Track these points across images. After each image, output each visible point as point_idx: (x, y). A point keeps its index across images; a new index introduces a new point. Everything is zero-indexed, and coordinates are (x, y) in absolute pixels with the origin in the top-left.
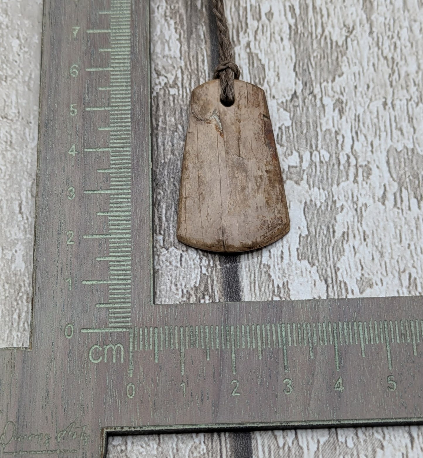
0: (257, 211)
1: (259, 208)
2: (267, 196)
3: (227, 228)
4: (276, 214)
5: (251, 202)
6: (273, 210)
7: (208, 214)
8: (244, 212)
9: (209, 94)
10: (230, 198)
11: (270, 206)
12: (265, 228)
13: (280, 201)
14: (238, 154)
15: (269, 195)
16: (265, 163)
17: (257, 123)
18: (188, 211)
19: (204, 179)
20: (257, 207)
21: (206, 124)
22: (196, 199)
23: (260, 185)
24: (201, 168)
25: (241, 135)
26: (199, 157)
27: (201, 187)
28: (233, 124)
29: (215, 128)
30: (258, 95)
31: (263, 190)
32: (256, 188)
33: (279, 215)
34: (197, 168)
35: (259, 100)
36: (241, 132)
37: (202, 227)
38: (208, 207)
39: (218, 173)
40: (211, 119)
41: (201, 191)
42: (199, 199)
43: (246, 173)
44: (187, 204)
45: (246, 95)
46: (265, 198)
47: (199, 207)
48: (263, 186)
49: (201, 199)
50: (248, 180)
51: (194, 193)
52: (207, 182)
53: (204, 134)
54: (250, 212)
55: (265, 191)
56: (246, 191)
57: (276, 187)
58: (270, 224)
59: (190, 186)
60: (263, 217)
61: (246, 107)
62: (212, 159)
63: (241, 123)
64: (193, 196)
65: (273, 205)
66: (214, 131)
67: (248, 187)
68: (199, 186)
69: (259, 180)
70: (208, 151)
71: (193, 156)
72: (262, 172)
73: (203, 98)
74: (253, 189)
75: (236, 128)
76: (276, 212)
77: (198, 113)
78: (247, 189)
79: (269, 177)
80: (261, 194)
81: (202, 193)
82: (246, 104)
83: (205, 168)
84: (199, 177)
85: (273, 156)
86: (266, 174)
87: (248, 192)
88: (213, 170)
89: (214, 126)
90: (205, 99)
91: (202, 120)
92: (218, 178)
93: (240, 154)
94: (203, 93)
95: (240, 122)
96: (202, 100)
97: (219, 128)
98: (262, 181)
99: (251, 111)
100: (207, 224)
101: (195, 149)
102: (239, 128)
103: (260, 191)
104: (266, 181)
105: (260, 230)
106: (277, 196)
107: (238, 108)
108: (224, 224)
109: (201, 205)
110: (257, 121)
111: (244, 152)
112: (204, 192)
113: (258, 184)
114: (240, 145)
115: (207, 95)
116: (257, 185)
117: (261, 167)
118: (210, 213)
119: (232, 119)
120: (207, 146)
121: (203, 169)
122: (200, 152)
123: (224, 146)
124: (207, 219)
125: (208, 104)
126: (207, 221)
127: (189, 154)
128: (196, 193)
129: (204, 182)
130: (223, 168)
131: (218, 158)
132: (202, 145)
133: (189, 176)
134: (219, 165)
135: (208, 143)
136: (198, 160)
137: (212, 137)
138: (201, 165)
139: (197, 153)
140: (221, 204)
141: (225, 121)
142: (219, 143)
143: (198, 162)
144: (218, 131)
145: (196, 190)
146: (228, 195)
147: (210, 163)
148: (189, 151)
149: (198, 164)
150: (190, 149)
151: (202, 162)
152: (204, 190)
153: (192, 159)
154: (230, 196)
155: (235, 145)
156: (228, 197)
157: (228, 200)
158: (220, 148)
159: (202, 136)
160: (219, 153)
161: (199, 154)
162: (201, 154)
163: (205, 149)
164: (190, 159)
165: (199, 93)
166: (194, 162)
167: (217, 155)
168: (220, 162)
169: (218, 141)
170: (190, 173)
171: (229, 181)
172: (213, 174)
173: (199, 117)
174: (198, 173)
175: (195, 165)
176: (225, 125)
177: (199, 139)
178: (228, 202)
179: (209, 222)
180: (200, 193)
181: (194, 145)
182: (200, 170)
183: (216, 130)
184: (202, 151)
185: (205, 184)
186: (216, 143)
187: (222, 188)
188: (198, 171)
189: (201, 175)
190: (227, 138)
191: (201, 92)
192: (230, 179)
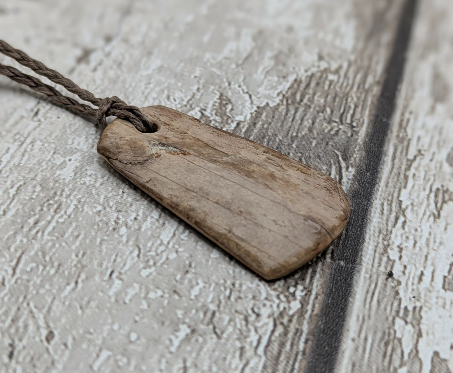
3: (311, 214)
7: (274, 221)
8: (301, 192)
10: (274, 191)
14: (225, 155)
18: (249, 239)
19: (224, 200)
21: (157, 159)
22: (244, 222)
24: (207, 194)
25: (203, 140)
26: (191, 188)
27: (232, 208)
28: (183, 139)
29: (170, 155)
34: (203, 199)
36: (200, 139)
37: (286, 237)
38: (265, 215)
39: (230, 183)
40: (155, 152)
41: (237, 210)
42: (246, 219)
43: (255, 163)
44: (240, 235)
47: (257, 225)
49: (248, 217)
50: (264, 167)
51: (233, 219)
52: (231, 199)
53: (166, 168)
62: (207, 178)
63: (189, 133)
64: (236, 222)
66: (174, 157)
67: (273, 172)
68: (229, 209)
70: (193, 176)
71: (183, 194)
73: (122, 142)
75: (190, 139)
81: (241, 212)
82: (169, 118)
83: (212, 191)
84: (217, 203)
87: (279, 175)
88: (222, 185)
89: (167, 155)
91: (147, 160)
92: (238, 187)
95: (187, 133)
96: (123, 145)
97: (176, 152)
99: (181, 121)
100: (287, 229)
101: (175, 187)
102: (194, 138)
107: (168, 125)
108: (303, 213)
109: (256, 221)
111: (227, 151)
112: (242, 209)
115: (121, 137)
118: (274, 218)
119: (176, 135)
120: (185, 174)
121: (210, 193)
122: (185, 184)
123: (202, 160)
124: (281, 226)
125: (135, 143)
126: (283, 228)
127: (175, 196)
128: (235, 217)
129: (228, 202)
130: (230, 175)
131: (212, 173)
132: (178, 178)
133: (206, 211)
134: (222, 177)
135: (182, 172)
136: (194, 192)
137: (178, 164)
138: (203, 193)
139: (184, 188)
140: (274, 202)
141: (172, 141)
142: (194, 162)
143: (196, 193)
144: (178, 154)
145: (231, 215)
146: (268, 190)
147: (211, 183)
148: (171, 195)
149: (199, 195)
150: (170, 193)
151: (201, 189)
152: (239, 207)
153: (186, 196)
154: (271, 189)
155: (211, 151)
156: (271, 191)
157: (275, 194)
158: (202, 164)
159: (166, 172)
160: (206, 168)
161: (187, 187)
162: (189, 184)
163: (186, 178)
164: (183, 199)
165: (110, 143)
166: (192, 197)
167: (207, 171)
168: (218, 173)
169: (191, 161)
170: (203, 209)
171: (251, 180)
172: (227, 188)
173: (141, 160)
174: (210, 200)
175: (197, 199)
176: (178, 144)
177: (168, 177)
178: (277, 195)
179: (285, 226)
180: (239, 213)
181: (170, 187)
182: (209, 197)
183: (175, 155)
184: (186, 182)
185: (232, 202)
186: (191, 164)
187: (254, 190)
188: (208, 199)
189: (217, 199)
190: (195, 152)
191: (112, 140)
192: (249, 177)
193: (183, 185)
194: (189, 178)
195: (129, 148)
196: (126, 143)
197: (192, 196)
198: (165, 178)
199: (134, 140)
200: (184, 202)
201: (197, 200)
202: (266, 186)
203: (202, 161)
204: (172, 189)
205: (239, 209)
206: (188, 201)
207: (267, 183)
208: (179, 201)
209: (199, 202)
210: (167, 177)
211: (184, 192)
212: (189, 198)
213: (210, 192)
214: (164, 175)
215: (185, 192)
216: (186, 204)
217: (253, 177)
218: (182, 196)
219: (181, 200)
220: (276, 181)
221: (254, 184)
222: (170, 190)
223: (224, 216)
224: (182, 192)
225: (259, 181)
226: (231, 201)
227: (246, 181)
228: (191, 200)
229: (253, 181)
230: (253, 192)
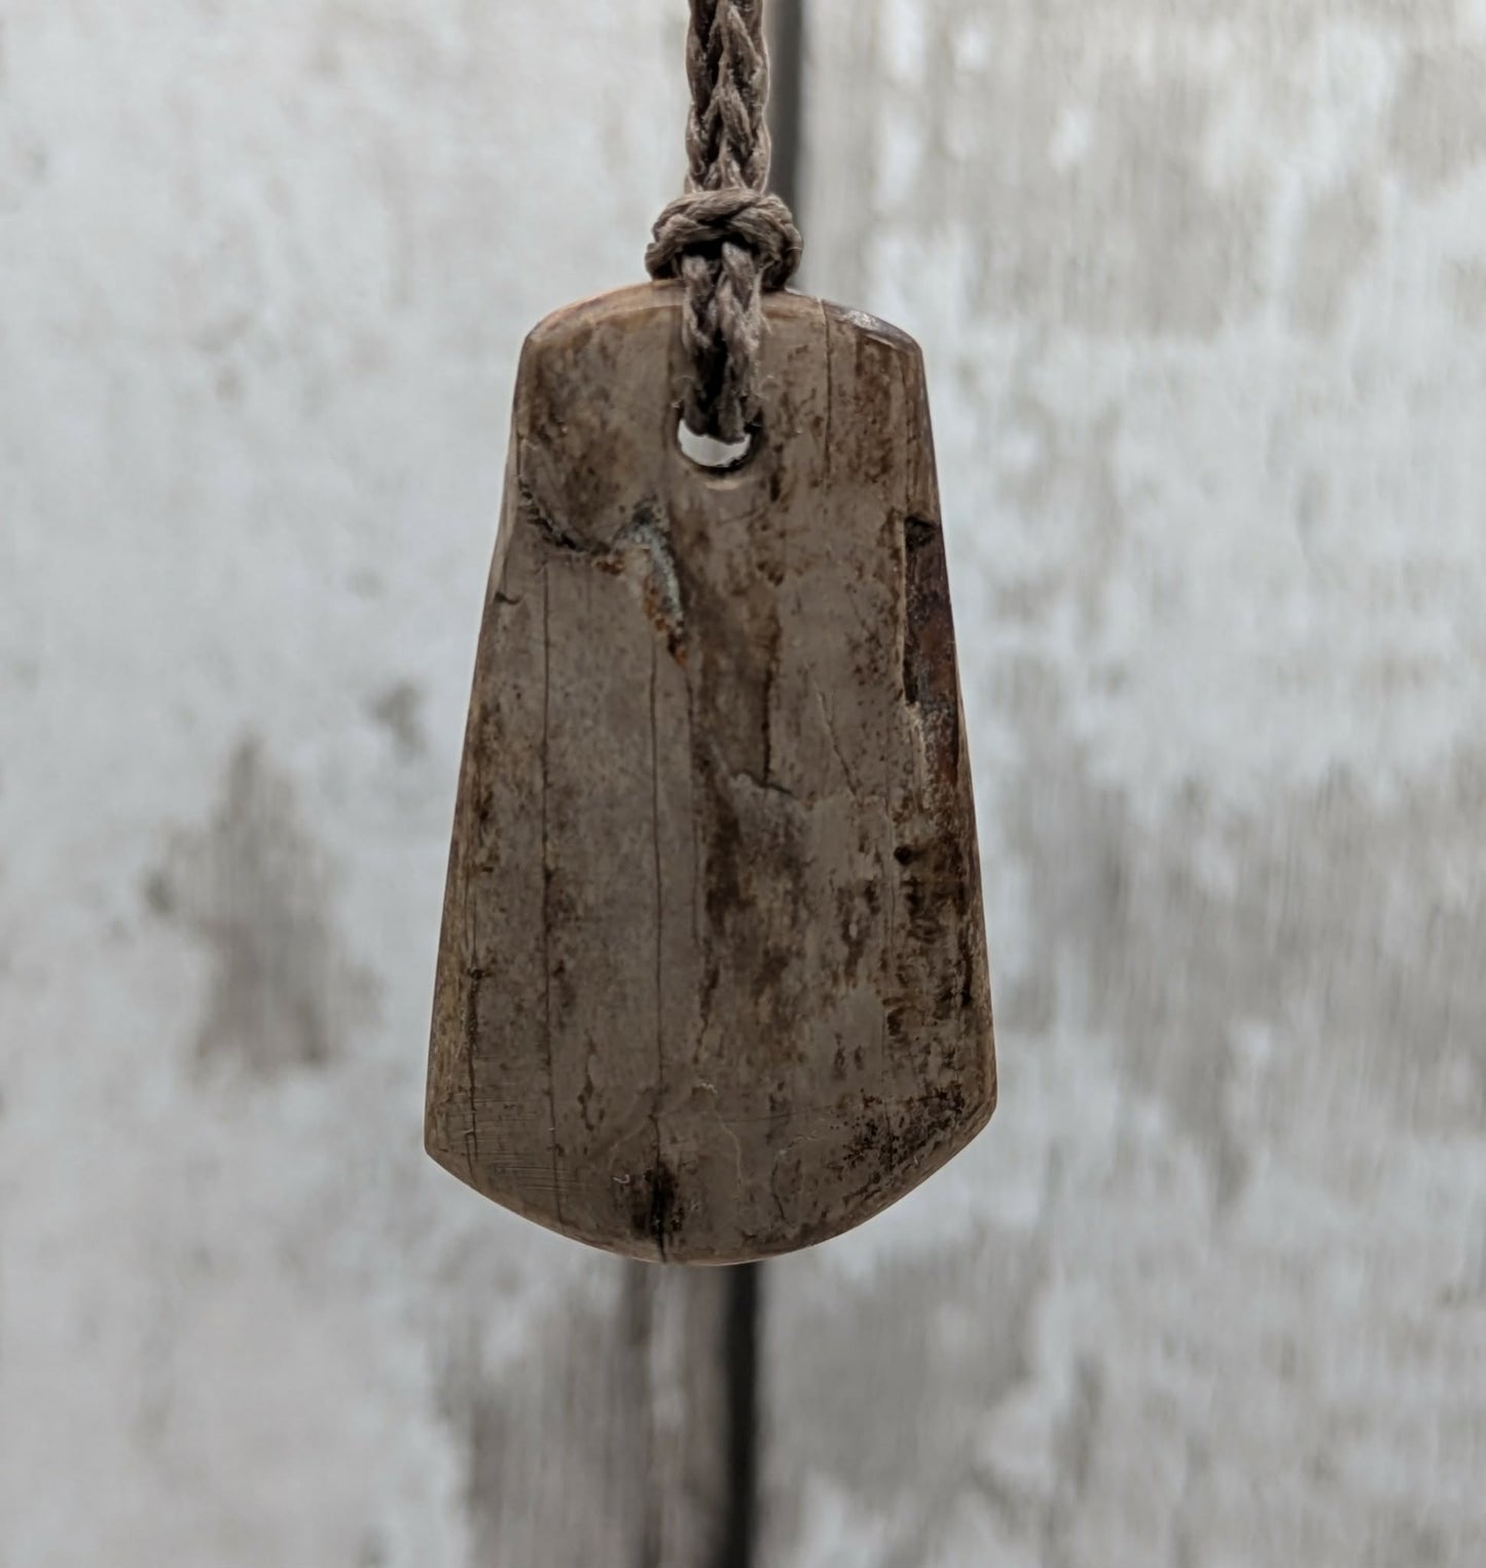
0: (839, 1074)
1: (850, 1061)
2: (895, 990)
3: (684, 1178)
4: (932, 1074)
5: (814, 1038)
6: (919, 1060)
7: (589, 1088)
8: (772, 1088)
9: (615, 392)
10: (704, 1017)
11: (905, 1041)
12: (872, 1155)
13: (959, 999)
14: (760, 771)
15: (903, 982)
16: (897, 804)
17: (869, 577)
18: (484, 1045)
19: (571, 890)
20: (839, 1055)
21: (597, 573)
22: (530, 996)
23: (865, 933)
24: (561, 826)
25: (782, 655)
26: (552, 757)
27: (558, 933)
28: (739, 592)
29: (640, 603)
30: (887, 394)
31: (876, 963)
32: (843, 951)
33: (944, 1081)
34: (538, 823)
35: (890, 428)
36: (784, 640)
37: (559, 1149)
38: (592, 1047)
39: (648, 866)
40: (622, 544)
41: (558, 953)
42: (544, 997)
43: (797, 878)
44: (480, 1011)
45: (820, 404)
46: (886, 1002)
47: (545, 1042)
48: (877, 943)
49: (554, 1000)
50: (803, 914)
51: (521, 958)
52: (587, 908)
53: (581, 626)
54: (803, 1083)
55: (884, 966)
56: (789, 981)
57: (941, 930)
58: (898, 1132)
59: (498, 915)
60: (867, 1102)
61: (815, 484)
62: (624, 782)
63: (785, 586)
64: (514, 973)
65: (923, 1033)
66: (639, 623)
67: (800, 954)
68: (549, 928)
69: (860, 905)
70: (603, 731)
71: (518, 745)
72: (878, 858)
73: (586, 414)
74: (824, 962)
75: (754, 615)
76: (935, 1061)
77: (553, 499)
78: (794, 962)
79: (913, 883)
80: (862, 983)
81: (561, 969)
82: (819, 462)
83: (583, 830)
84: (548, 876)
85: (941, 758)
86: (895, 870)
87: (800, 978)
88: (625, 847)
89: (636, 590)
90: (595, 421)
91: (571, 545)
92: (649, 899)
93: (767, 770)
94: (586, 379)
95: (779, 580)
96: (579, 425)
97: (666, 609)
98: (875, 911)
99: (840, 509)
100: (583, 1137)
101: (532, 703)
102: (773, 618)
103: (861, 969)
104: (897, 910)
105: (847, 1173)
106: (944, 979)
107: (775, 493)
108: (671, 1154)
109: (555, 1033)
110: (871, 566)
111: (791, 759)
112: (570, 965)
113: (853, 931)
114: (774, 716)
115: (605, 395)
116: (846, 936)
117: (874, 834)
118: (597, 1082)
119: (739, 559)
120: (595, 700)
121: (569, 833)
122: (558, 727)
123: (685, 715)
124: (584, 1115)
125: (612, 457)
126: (582, 1123)
127: (500, 726)
128: (531, 959)
129: (572, 906)
130: (677, 846)
131: (651, 782)
132: (570, 689)
133: (497, 858)
134: (656, 823)
135: (600, 686)
136: (545, 775)
137: (623, 651)
138: (558, 809)
139: (541, 733)
140: (660, 1041)
141: (701, 569)
142: (659, 696)
143: (547, 785)
144: (660, 624)
145: (532, 944)
146: (697, 999)
147: (611, 806)
148: (498, 708)
149: (545, 797)
150: (503, 700)
151: (569, 792)
152: (572, 951)
153: (516, 762)
154: (706, 1004)
155: (744, 717)
156: (696, 1007)
157: (694, 1026)
158: (666, 726)
159: (568, 637)
160: (661, 751)
161: (550, 742)
162: (565, 741)
163: (583, 713)
164: (501, 758)
165: (559, 376)
166: (523, 780)
167: (649, 762)
168: (663, 805)
169: (658, 682)
170: (501, 843)
171: (703, 920)
172: (622, 869)
173: (559, 524)
174: (545, 849)
175: (526, 803)
176: (701, 596)
177: (553, 653)
178: (692, 1037)
179: (590, 1127)
180: (553, 965)
181: (523, 682)
182: (553, 835)
183: (650, 615)
184: (568, 725)
185: (577, 919)
186: (646, 696)
187: (667, 955)
188: (545, 838)
189: (561, 864)
190: (704, 672)
191: (575, 375)
192: (709, 906)
193: (553, 722)
194: (589, 723)
195: (578, 454)
196: (592, 429)
197: (527, 779)
198: (542, 648)
199: (619, 446)
200: (493, 769)
201: (522, 807)
202: (706, 983)
203: (680, 721)
204: (519, 696)
205: (565, 957)
206: (504, 780)
207: (725, 977)
208: (488, 751)
209: (517, 818)
210: (551, 650)
211: (527, 744)
212: (514, 776)
213: (575, 827)
214: (553, 638)
215: (530, 746)
216: (491, 777)
217: (717, 921)
218: (510, 745)
219: (495, 752)
220: (757, 993)
221: (692, 942)
222: (514, 693)
223: (515, 923)
224: (527, 738)
225: (715, 946)
226: (580, 911)
227: (689, 909)
228: (513, 787)
229: (702, 933)
230: (659, 955)
